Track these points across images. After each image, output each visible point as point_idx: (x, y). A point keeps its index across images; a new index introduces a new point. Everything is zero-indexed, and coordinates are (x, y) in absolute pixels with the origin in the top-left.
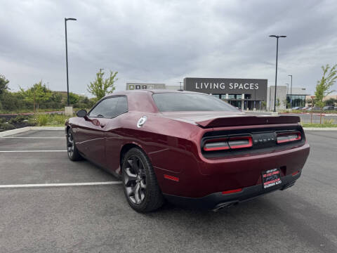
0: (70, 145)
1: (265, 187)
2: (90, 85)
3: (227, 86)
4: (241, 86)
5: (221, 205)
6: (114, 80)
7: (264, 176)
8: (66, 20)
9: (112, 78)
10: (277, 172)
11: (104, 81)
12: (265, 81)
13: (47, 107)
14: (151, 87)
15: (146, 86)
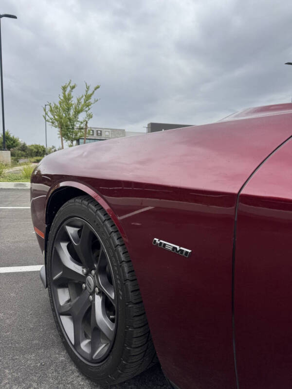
6: (92, 100)
9: (87, 98)
14: (107, 133)
15: (101, 131)
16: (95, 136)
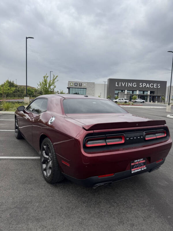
0: (16, 128)
1: (132, 172)
2: (39, 84)
3: (138, 85)
4: (148, 86)
5: (98, 185)
6: (56, 81)
7: (132, 164)
8: (27, 38)
9: (54, 80)
10: (144, 161)
11: (48, 81)
12: (166, 82)
13: (15, 96)
14: (85, 85)
15: (81, 84)
16: (78, 86)
